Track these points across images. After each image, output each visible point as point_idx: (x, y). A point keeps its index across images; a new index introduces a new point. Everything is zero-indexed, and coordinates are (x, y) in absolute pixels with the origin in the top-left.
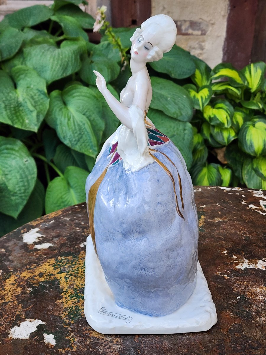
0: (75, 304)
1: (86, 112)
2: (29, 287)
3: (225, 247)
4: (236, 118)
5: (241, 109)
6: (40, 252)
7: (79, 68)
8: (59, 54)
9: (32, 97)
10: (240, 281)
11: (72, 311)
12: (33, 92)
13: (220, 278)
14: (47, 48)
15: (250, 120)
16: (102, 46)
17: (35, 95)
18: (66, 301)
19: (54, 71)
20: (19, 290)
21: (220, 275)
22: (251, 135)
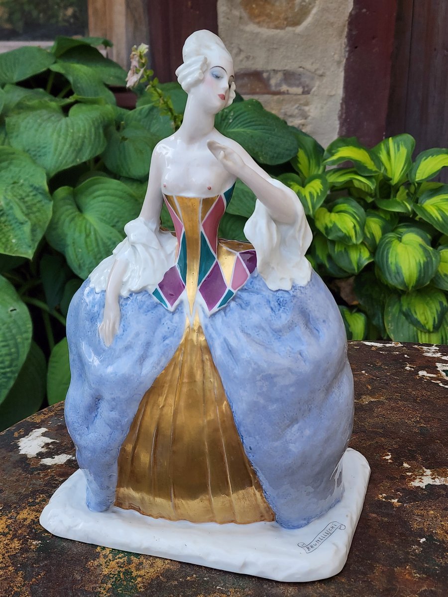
0: (123, 568)
1: (118, 222)
2: (34, 539)
3: (387, 448)
4: (369, 227)
5: (377, 213)
6: (52, 471)
7: (103, 149)
8: (67, 126)
9: (22, 199)
10: (422, 510)
11: (119, 580)
12: (24, 191)
13: (385, 506)
14: (46, 117)
15: (393, 231)
16: (140, 113)
17: (28, 196)
18: (106, 563)
19: (61, 154)
20: (16, 544)
21: (384, 500)
22: (397, 255)
